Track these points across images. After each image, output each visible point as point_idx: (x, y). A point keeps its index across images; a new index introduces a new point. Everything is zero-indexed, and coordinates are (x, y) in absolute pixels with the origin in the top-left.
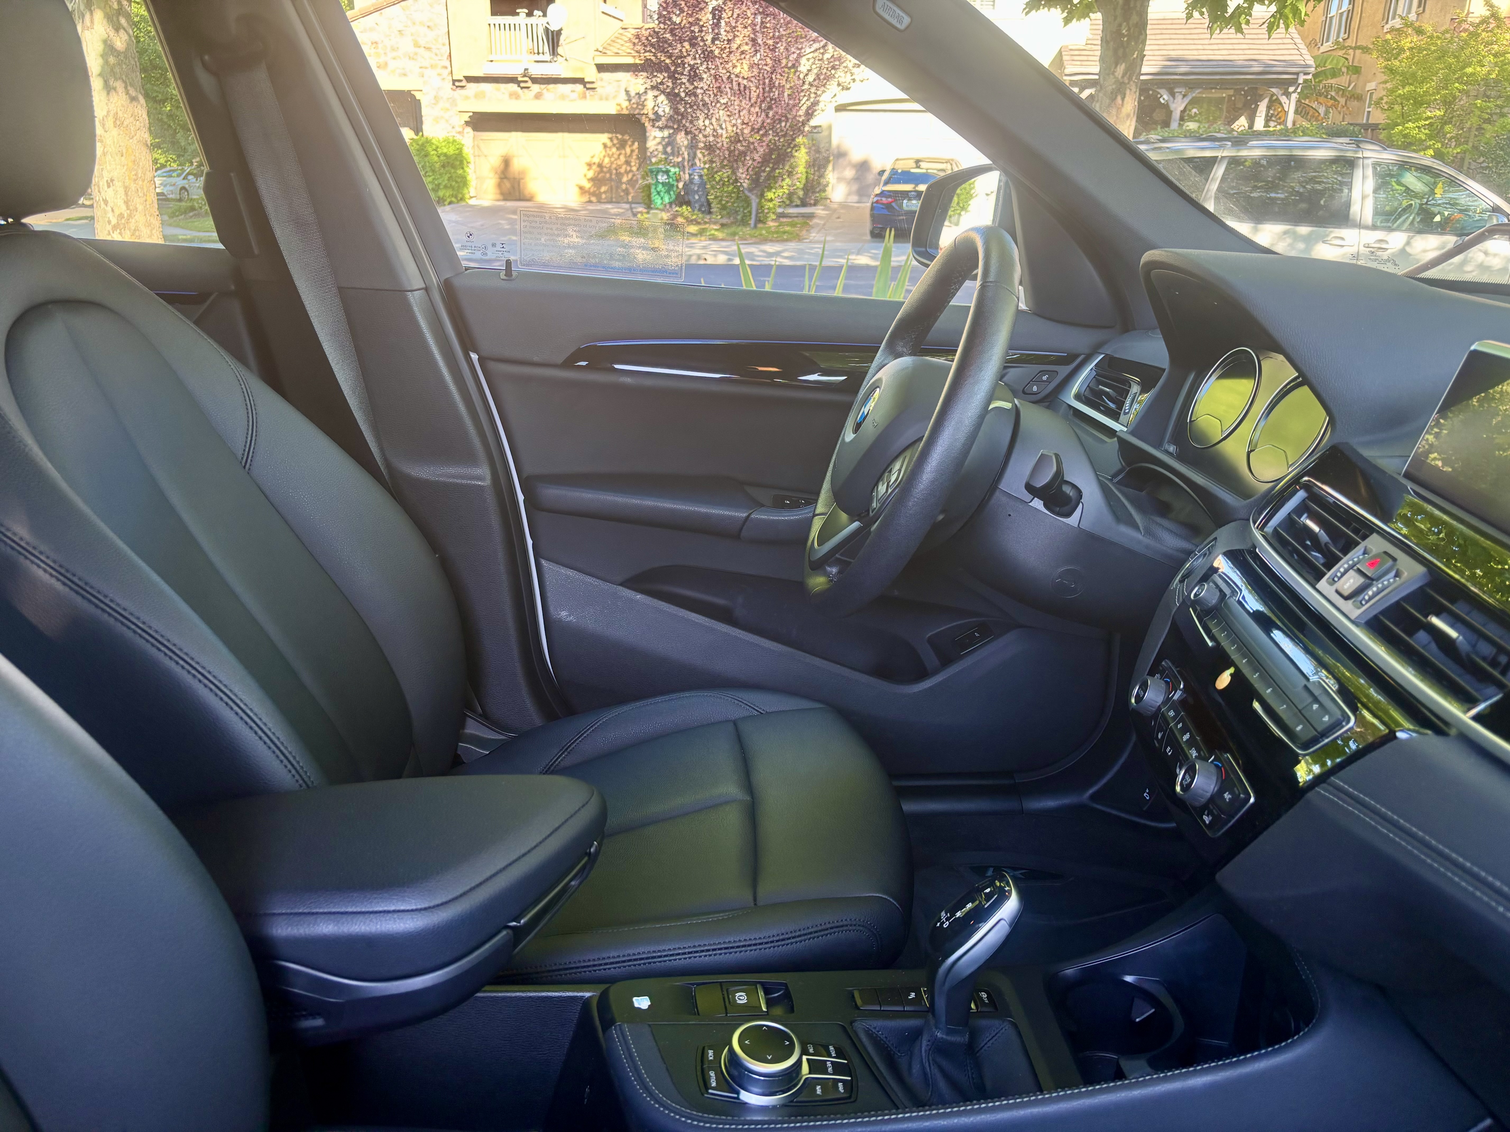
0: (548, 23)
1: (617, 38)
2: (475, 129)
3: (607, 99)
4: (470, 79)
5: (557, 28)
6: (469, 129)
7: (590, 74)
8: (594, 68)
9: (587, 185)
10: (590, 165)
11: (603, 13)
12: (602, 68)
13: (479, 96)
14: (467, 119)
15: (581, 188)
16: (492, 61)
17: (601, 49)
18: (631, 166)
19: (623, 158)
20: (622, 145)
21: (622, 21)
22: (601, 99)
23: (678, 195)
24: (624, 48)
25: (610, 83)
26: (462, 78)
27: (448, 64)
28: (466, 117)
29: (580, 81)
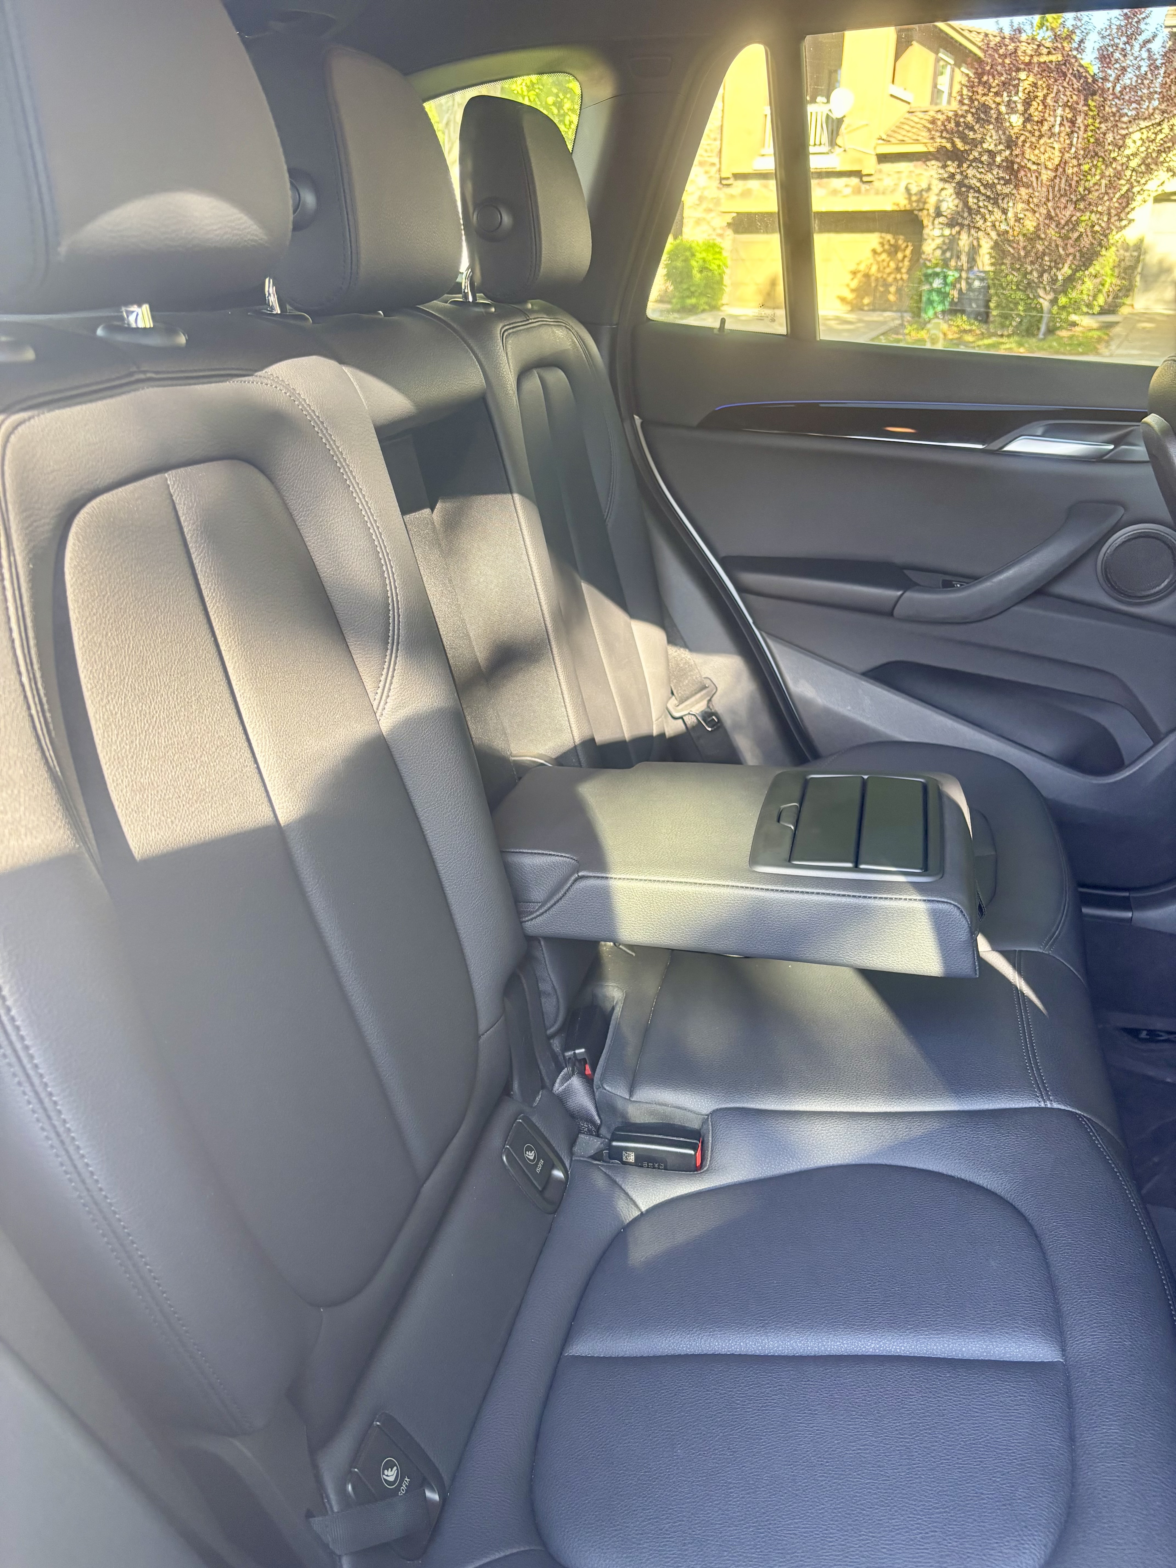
0: (830, 110)
1: (903, 123)
2: (736, 231)
3: (884, 193)
4: (737, 176)
5: (839, 117)
6: (729, 232)
7: (870, 165)
8: (874, 159)
9: (850, 296)
10: (854, 273)
11: (892, 96)
12: (883, 158)
13: (746, 194)
14: (730, 221)
15: (843, 300)
16: (763, 155)
17: (884, 137)
18: (901, 273)
19: (893, 265)
20: (893, 250)
21: (909, 103)
22: (877, 193)
23: (952, 303)
24: (910, 134)
25: (889, 175)
26: (730, 175)
27: (716, 160)
28: (729, 218)
29: (858, 174)
